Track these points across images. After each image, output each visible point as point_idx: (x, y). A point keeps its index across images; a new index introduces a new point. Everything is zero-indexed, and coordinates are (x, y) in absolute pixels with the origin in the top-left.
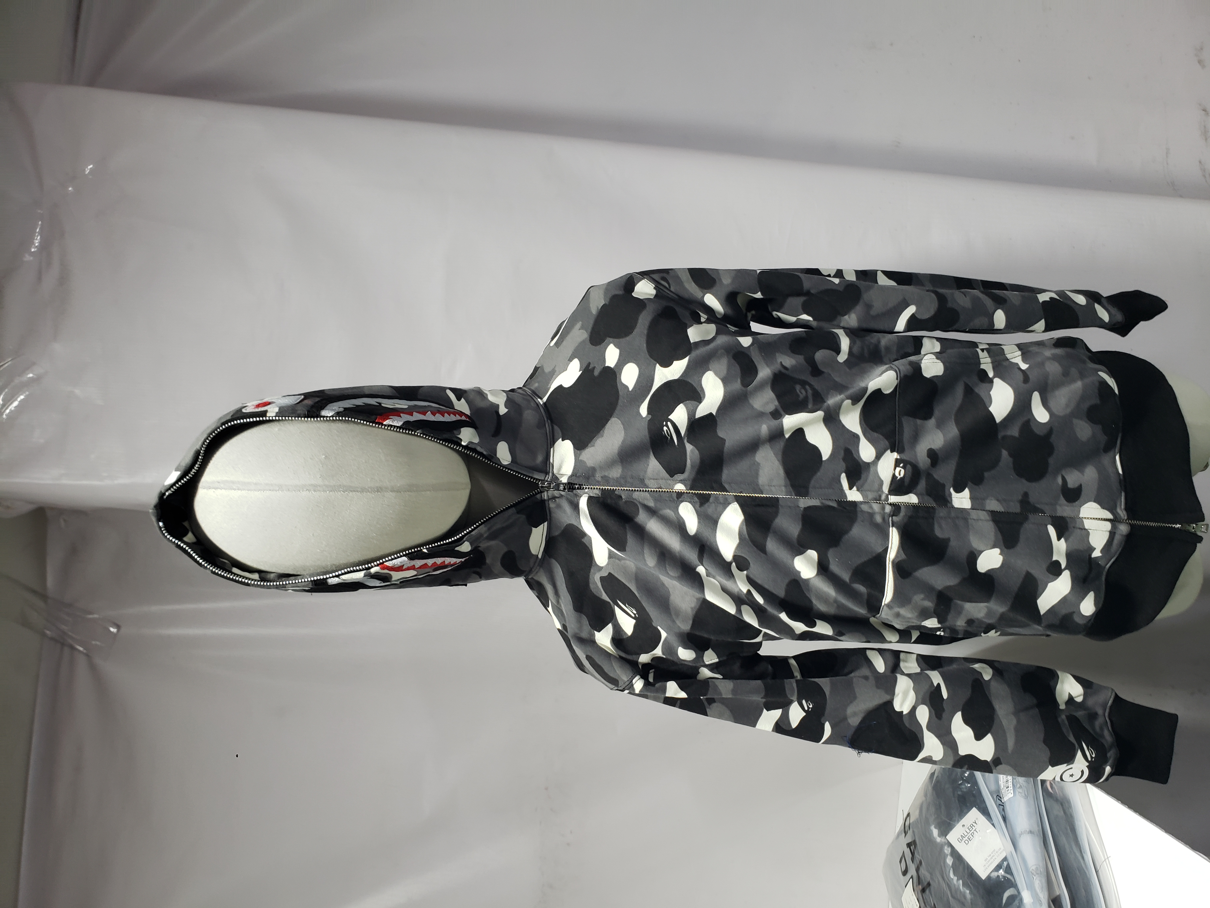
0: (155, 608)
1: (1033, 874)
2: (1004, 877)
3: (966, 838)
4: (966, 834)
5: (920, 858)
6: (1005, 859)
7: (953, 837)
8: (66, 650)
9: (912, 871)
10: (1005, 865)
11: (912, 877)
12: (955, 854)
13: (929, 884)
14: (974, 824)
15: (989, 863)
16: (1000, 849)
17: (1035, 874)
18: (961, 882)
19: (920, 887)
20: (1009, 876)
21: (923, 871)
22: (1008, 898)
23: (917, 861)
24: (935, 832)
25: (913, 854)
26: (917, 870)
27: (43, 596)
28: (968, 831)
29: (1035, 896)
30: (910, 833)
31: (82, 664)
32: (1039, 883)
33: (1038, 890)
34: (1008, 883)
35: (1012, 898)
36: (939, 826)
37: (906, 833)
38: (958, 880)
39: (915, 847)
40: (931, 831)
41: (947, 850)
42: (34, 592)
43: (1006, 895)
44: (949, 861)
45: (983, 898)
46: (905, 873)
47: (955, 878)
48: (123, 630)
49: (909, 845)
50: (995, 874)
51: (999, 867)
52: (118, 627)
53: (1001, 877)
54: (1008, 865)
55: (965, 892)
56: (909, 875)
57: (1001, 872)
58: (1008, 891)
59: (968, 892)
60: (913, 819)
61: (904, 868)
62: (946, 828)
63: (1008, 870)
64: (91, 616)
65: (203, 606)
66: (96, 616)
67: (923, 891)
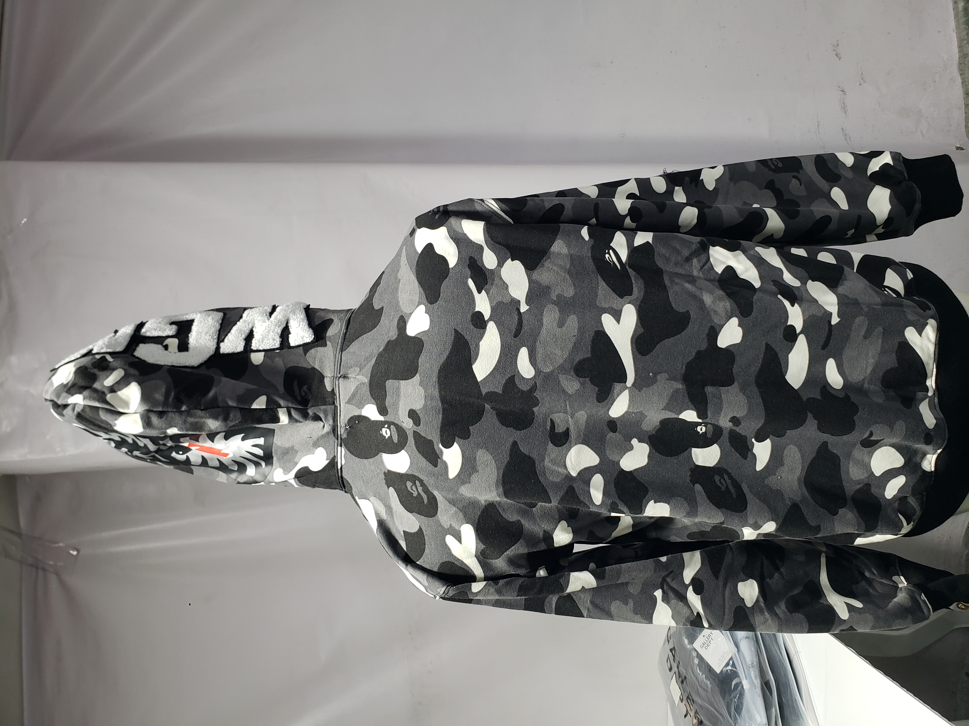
0: (105, 535)
1: (749, 667)
2: (731, 670)
3: (706, 645)
4: (706, 642)
5: (679, 659)
6: (731, 659)
7: (697, 645)
8: (40, 572)
9: (675, 669)
10: (731, 662)
11: (675, 673)
12: (699, 656)
13: (685, 677)
14: (711, 634)
15: (721, 662)
16: (728, 651)
17: (751, 667)
18: (704, 675)
19: (681, 679)
20: (734, 669)
21: (681, 668)
22: (735, 685)
23: (677, 661)
24: (686, 641)
25: (674, 656)
26: (678, 667)
27: (19, 534)
28: (707, 640)
29: (752, 683)
30: (671, 641)
31: (53, 579)
32: (754, 674)
33: (753, 678)
34: (734, 674)
35: (737, 685)
36: (688, 638)
37: (668, 641)
38: (702, 674)
39: (675, 651)
40: (683, 640)
41: (694, 654)
42: (12, 532)
43: (734, 683)
44: (696, 661)
45: (718, 687)
46: (670, 669)
47: (701, 673)
48: (82, 552)
49: (671, 650)
50: (725, 669)
51: (727, 664)
52: (78, 551)
53: (729, 671)
54: (733, 662)
55: (707, 683)
56: (673, 672)
57: (729, 668)
58: (735, 680)
59: (709, 682)
60: (672, 631)
61: (669, 667)
62: (692, 639)
63: (734, 665)
64: (56, 545)
65: (141, 528)
66: (61, 544)
67: (682, 682)
